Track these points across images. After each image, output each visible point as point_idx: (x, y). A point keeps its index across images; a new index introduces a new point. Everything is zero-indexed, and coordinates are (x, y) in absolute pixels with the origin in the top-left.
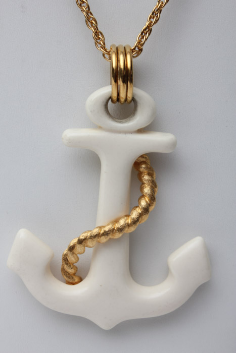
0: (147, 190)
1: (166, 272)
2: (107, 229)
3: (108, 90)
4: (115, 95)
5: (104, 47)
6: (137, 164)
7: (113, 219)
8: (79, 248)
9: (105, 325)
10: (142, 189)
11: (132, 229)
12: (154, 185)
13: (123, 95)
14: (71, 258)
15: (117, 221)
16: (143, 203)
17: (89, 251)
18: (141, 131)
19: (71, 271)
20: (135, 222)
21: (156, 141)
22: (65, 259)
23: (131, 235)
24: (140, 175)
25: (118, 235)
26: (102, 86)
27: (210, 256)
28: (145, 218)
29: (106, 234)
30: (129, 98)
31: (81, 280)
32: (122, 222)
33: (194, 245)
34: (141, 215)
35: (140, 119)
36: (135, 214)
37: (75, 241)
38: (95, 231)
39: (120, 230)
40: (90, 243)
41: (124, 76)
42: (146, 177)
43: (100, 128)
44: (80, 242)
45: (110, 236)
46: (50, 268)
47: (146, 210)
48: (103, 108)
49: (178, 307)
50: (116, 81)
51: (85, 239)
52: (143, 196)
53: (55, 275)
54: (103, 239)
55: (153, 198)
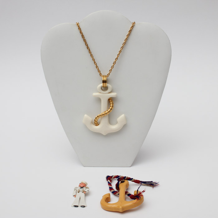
0: (111, 105)
1: (117, 123)
3: (102, 85)
4: (103, 86)
6: (109, 100)
7: (105, 111)
8: (97, 118)
9: (104, 134)
10: (110, 105)
11: (109, 113)
12: (113, 103)
13: (105, 86)
14: (96, 120)
15: (105, 112)
16: (111, 108)
17: (100, 119)
18: (109, 93)
19: (96, 123)
20: (109, 112)
21: (113, 95)
22: (95, 120)
23: (109, 115)
24: (110, 102)
25: (105, 115)
26: (101, 83)
27: (126, 118)
28: (111, 110)
29: (103, 115)
30: (106, 86)
31: (99, 125)
32: (106, 112)
33: (123, 115)
34: (110, 110)
35: (109, 91)
37: (97, 116)
38: (101, 114)
39: (106, 114)
40: (100, 117)
41: (104, 82)
42: (111, 102)
43: (100, 93)
46: (92, 123)
47: (111, 109)
48: (101, 89)
49: (120, 129)
51: (99, 116)
54: (102, 116)
55: (112, 107)
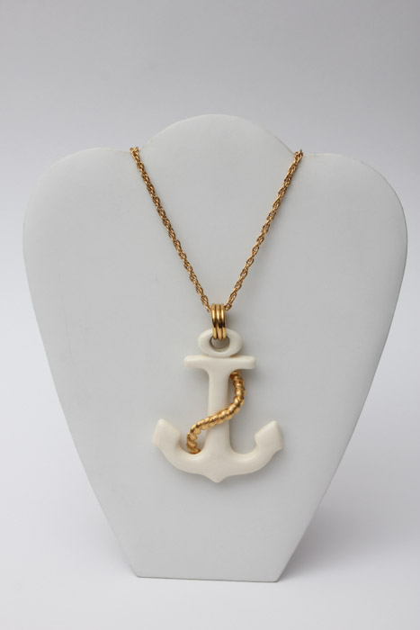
0: (239, 393)
1: (254, 445)
2: (214, 418)
3: (210, 332)
4: (215, 335)
5: (208, 305)
6: (232, 376)
7: (218, 411)
8: (197, 431)
9: (216, 479)
10: (235, 392)
11: (230, 417)
12: (243, 388)
13: (220, 335)
14: (192, 437)
15: (220, 413)
16: (236, 401)
17: (203, 432)
18: (233, 356)
19: (192, 445)
20: (231, 413)
21: (243, 362)
22: (189, 438)
23: (230, 421)
24: (234, 383)
25: (221, 422)
26: (208, 328)
27: (281, 434)
28: (238, 410)
29: (213, 421)
30: (224, 337)
31: (199, 451)
32: (223, 413)
33: (271, 426)
34: (235, 409)
35: (232, 349)
36: (231, 409)
37: (195, 426)
38: (207, 420)
39: (222, 418)
40: (203, 427)
41: (219, 324)
42: (238, 384)
43: (207, 355)
44: (197, 426)
45: (216, 423)
46: (180, 444)
47: (238, 405)
48: (208, 343)
50: (215, 326)
51: (201, 425)
52: (236, 397)
53: (183, 449)
54: (212, 424)
55: (242, 397)
